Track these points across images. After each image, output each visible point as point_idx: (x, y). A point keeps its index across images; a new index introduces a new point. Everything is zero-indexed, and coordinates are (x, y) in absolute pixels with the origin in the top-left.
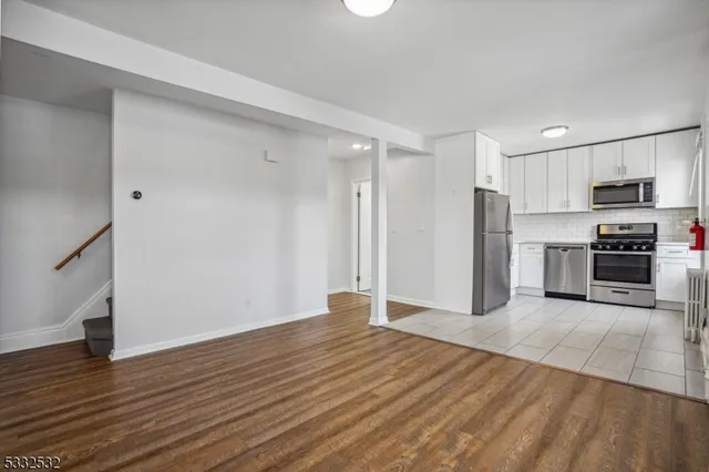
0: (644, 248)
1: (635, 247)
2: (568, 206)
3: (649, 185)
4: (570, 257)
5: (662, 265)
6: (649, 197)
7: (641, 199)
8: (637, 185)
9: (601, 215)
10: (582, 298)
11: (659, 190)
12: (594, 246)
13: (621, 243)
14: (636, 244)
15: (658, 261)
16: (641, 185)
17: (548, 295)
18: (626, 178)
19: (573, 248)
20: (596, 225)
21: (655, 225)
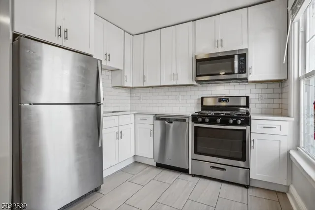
0: (239, 122)
1: (231, 121)
2: (177, 79)
3: (243, 57)
4: (175, 129)
5: (256, 142)
6: (243, 68)
7: (236, 71)
8: (233, 57)
9: (204, 89)
10: (185, 171)
11: (251, 62)
12: (195, 118)
13: (218, 116)
14: (232, 118)
15: (253, 137)
16: (236, 57)
17: (159, 165)
18: (222, 50)
19: (177, 120)
20: (200, 97)
21: (247, 98)
